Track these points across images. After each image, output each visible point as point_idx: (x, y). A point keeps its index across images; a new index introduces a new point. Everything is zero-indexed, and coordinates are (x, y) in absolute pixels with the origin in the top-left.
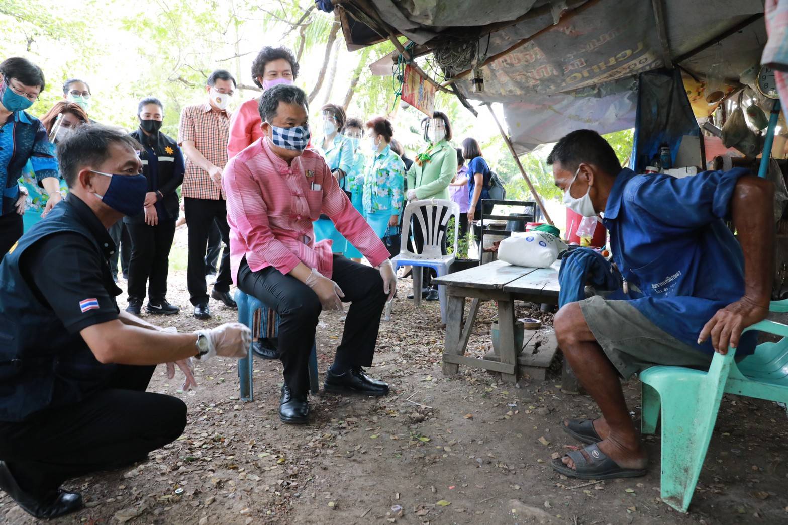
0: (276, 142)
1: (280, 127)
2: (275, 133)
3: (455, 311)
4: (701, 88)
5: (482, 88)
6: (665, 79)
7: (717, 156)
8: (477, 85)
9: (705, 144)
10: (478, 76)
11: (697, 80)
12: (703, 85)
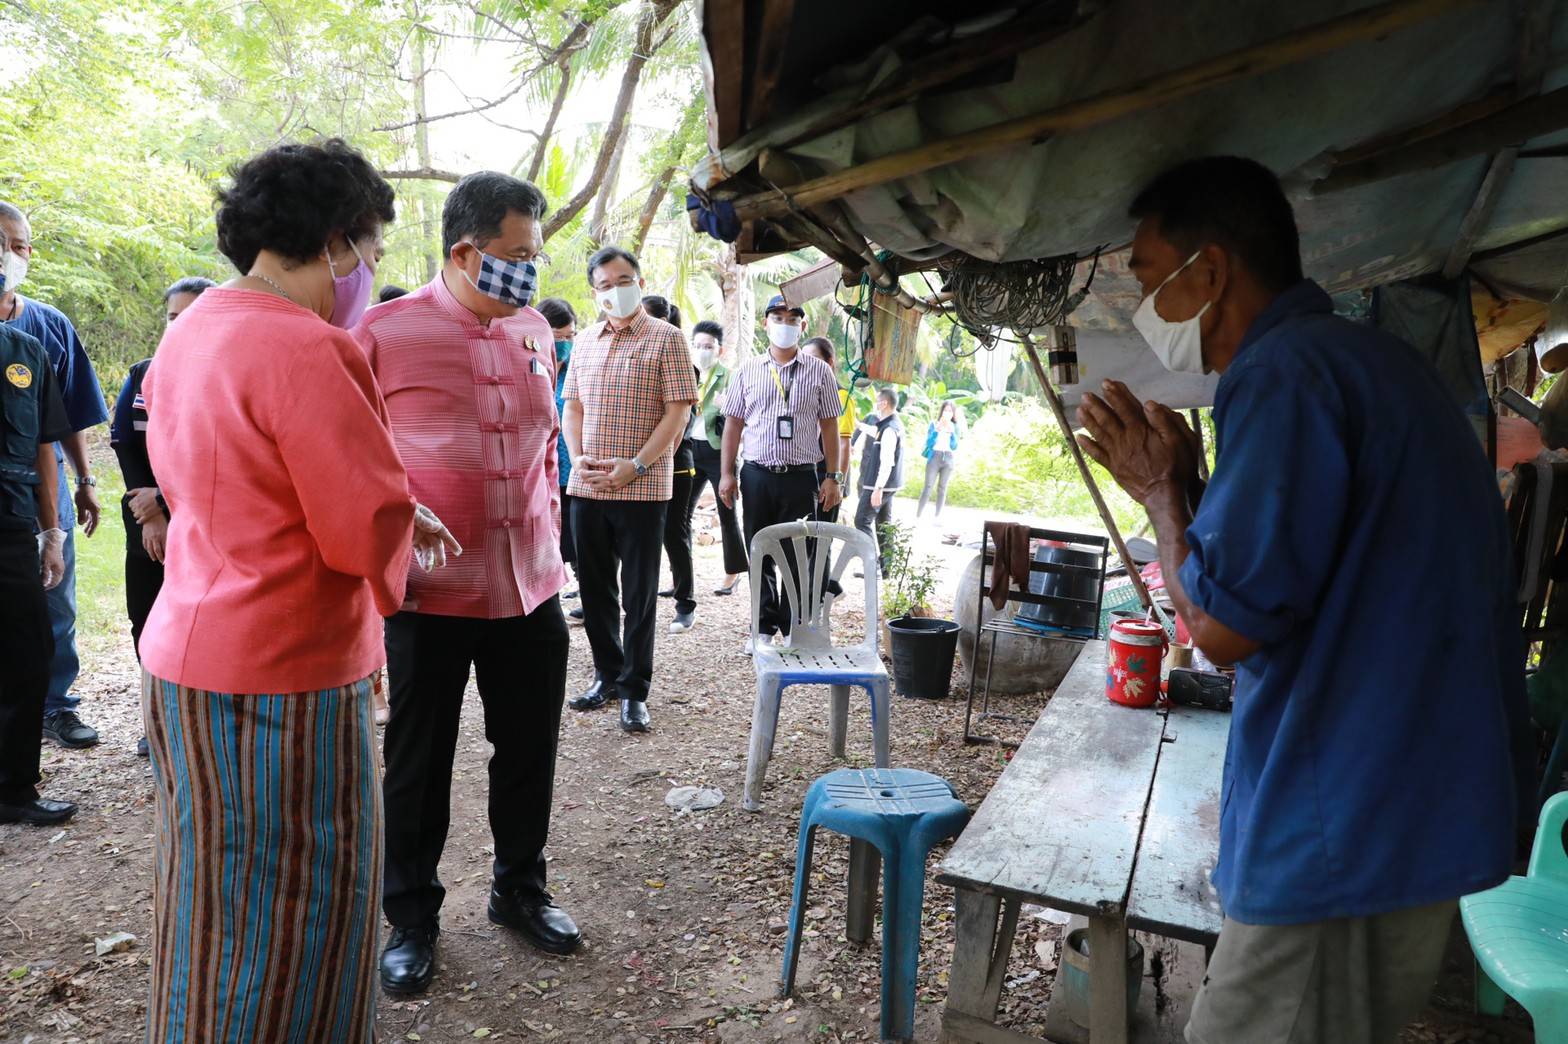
0: (485, 286)
1: (501, 259)
2: (487, 268)
3: (979, 915)
4: (1499, 311)
5: (1073, 377)
6: (1433, 298)
7: (1523, 461)
8: (1063, 367)
9: (1498, 433)
10: (1066, 344)
11: (1496, 296)
12: (1504, 304)
